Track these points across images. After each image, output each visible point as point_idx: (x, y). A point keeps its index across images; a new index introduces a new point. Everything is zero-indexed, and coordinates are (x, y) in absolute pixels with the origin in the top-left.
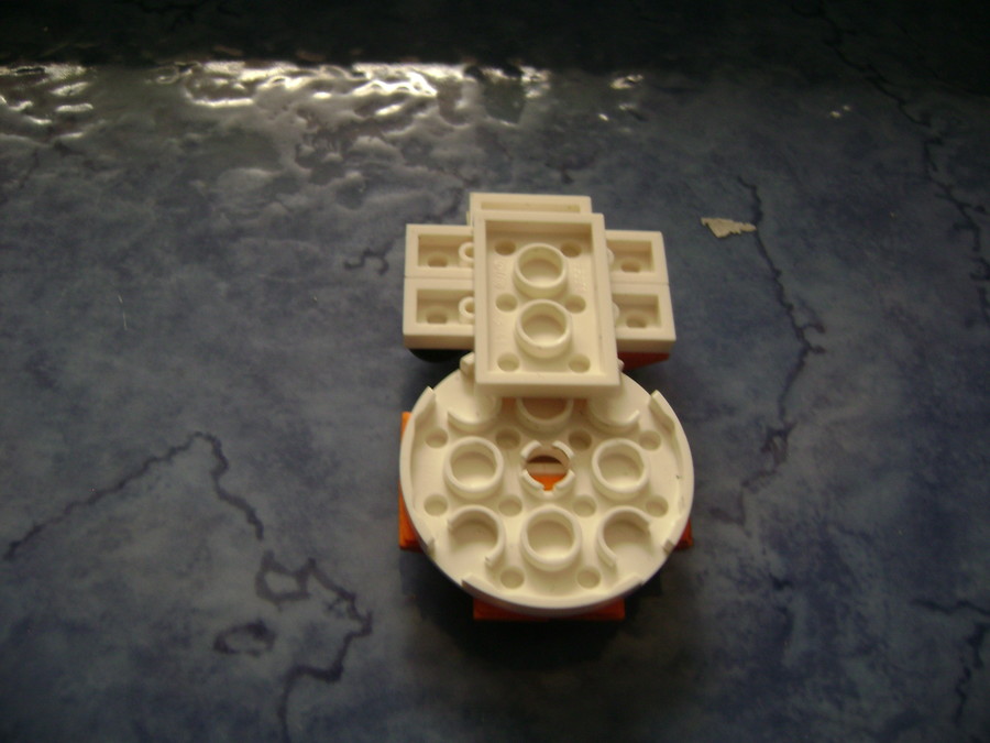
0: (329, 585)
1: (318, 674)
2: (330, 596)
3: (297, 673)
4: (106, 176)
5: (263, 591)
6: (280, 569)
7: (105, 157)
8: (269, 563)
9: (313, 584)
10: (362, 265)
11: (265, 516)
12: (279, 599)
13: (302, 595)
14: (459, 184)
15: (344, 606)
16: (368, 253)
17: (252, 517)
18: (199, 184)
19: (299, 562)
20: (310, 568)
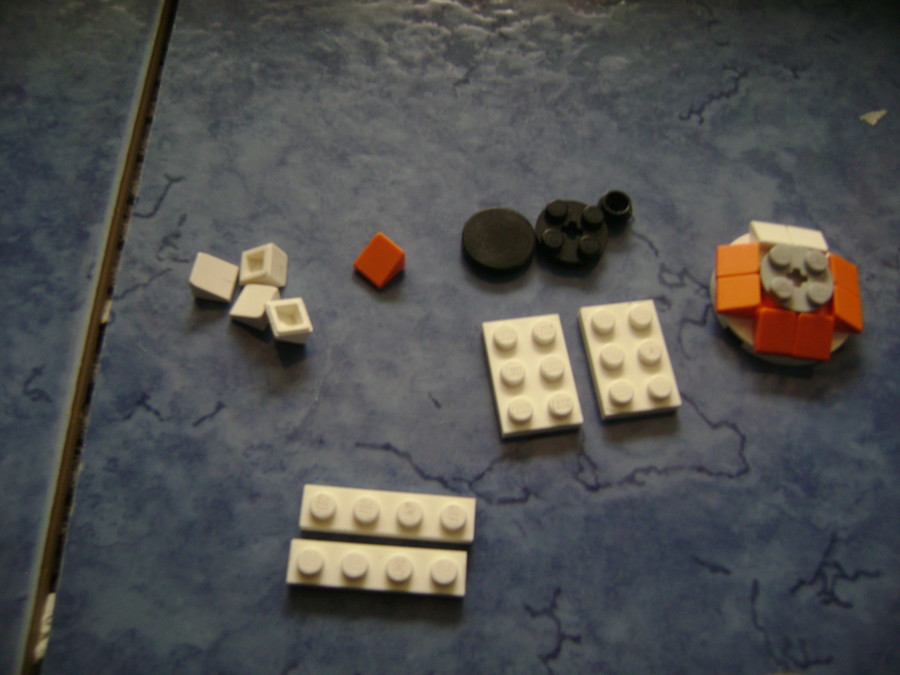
0: (694, 280)
1: (695, 322)
2: (697, 287)
3: (684, 321)
4: (534, 55)
5: (662, 281)
6: (669, 272)
7: (531, 44)
8: (663, 269)
9: (687, 280)
10: (689, 117)
11: (658, 245)
12: (671, 286)
13: (682, 285)
14: (736, 75)
15: (703, 291)
16: (691, 112)
17: (651, 245)
18: (588, 64)
19: (679, 269)
20: (684, 273)
